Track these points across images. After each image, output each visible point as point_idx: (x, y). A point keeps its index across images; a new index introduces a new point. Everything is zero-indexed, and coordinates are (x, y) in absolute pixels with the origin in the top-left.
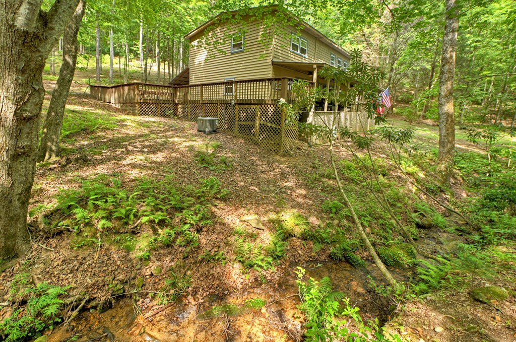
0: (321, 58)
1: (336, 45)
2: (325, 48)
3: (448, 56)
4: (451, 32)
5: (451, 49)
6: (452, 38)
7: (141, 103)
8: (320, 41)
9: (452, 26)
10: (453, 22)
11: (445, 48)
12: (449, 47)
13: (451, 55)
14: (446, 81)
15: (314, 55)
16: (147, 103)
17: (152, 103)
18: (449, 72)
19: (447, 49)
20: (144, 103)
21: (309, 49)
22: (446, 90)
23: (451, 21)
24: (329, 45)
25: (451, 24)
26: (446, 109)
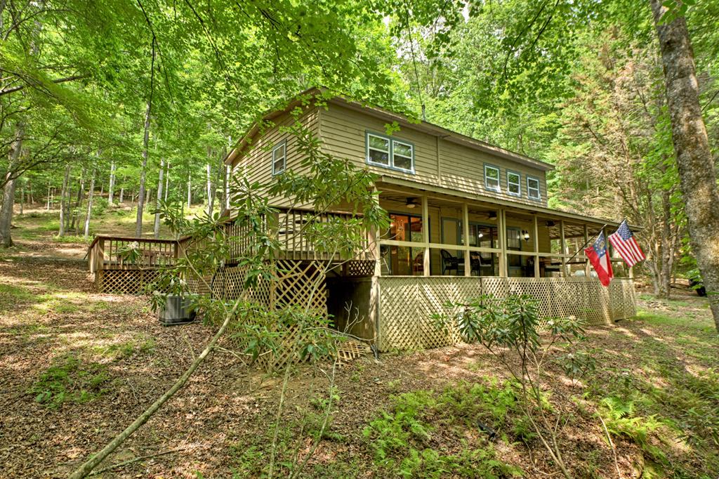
0: (456, 173)
1: (493, 146)
2: (464, 155)
3: (684, 129)
4: (679, 77)
5: (687, 114)
6: (684, 90)
7: (106, 271)
8: (447, 142)
9: (677, 65)
10: (677, 57)
11: (673, 114)
12: (681, 110)
13: (689, 126)
14: (694, 187)
15: (436, 168)
16: (117, 271)
17: (129, 271)
18: (696, 165)
19: (679, 116)
20: (112, 271)
21: (416, 158)
22: (697, 209)
23: (673, 56)
24: (472, 146)
25: (673, 62)
26: (712, 258)
